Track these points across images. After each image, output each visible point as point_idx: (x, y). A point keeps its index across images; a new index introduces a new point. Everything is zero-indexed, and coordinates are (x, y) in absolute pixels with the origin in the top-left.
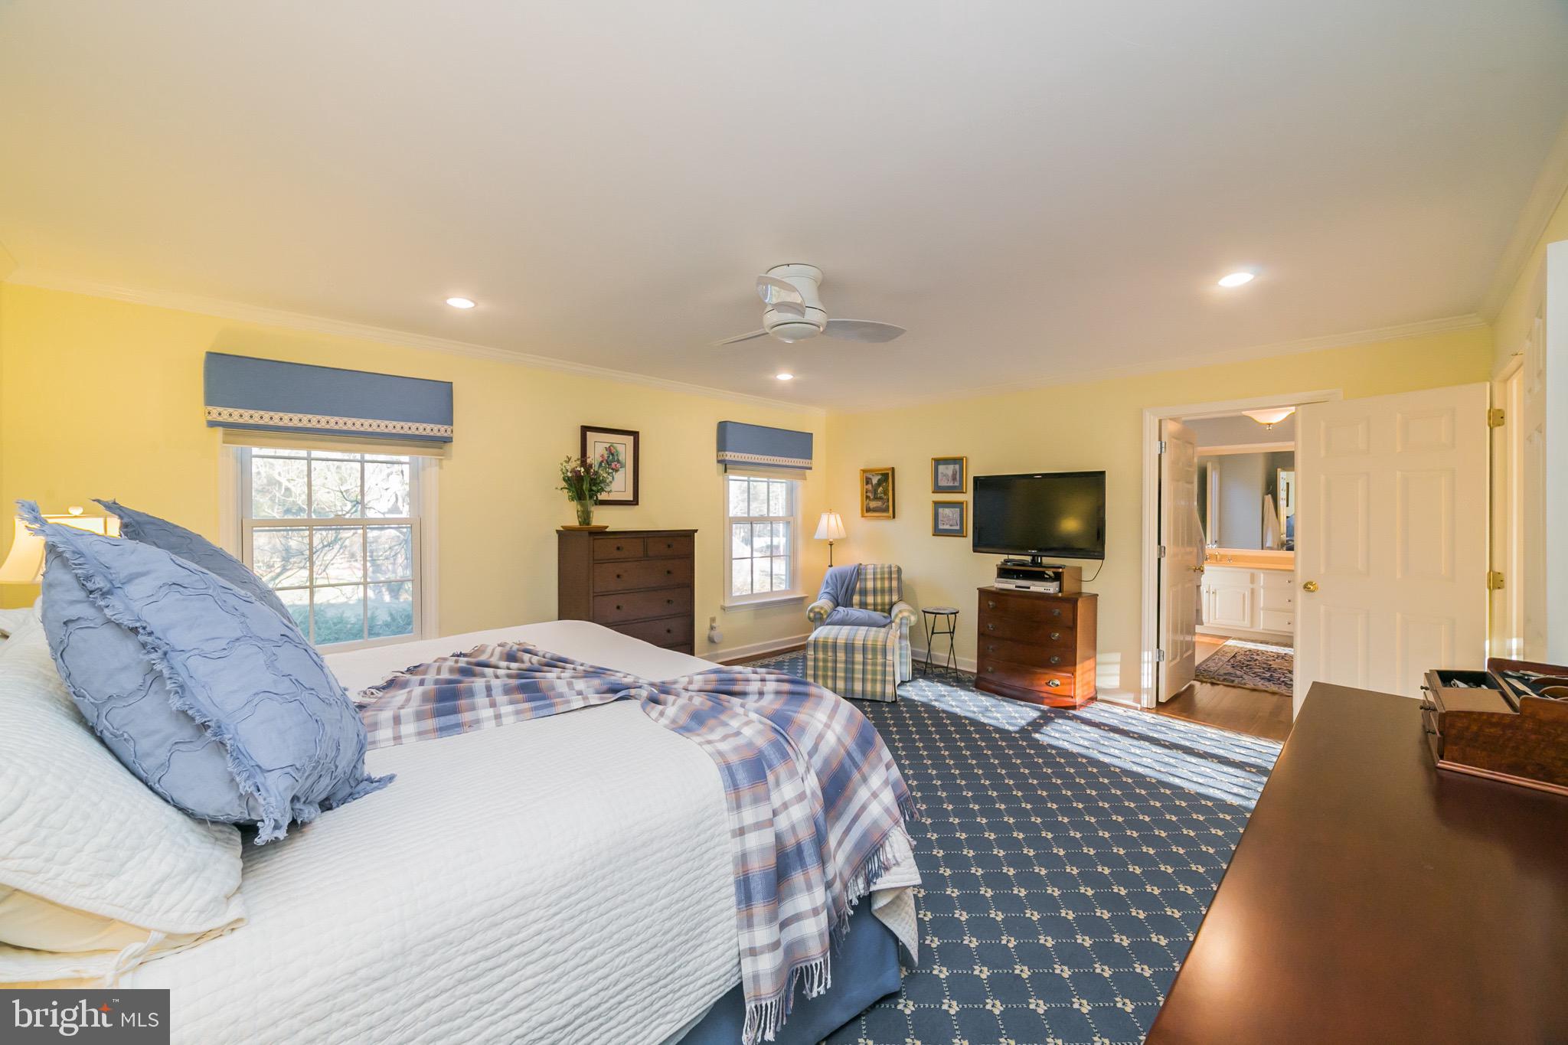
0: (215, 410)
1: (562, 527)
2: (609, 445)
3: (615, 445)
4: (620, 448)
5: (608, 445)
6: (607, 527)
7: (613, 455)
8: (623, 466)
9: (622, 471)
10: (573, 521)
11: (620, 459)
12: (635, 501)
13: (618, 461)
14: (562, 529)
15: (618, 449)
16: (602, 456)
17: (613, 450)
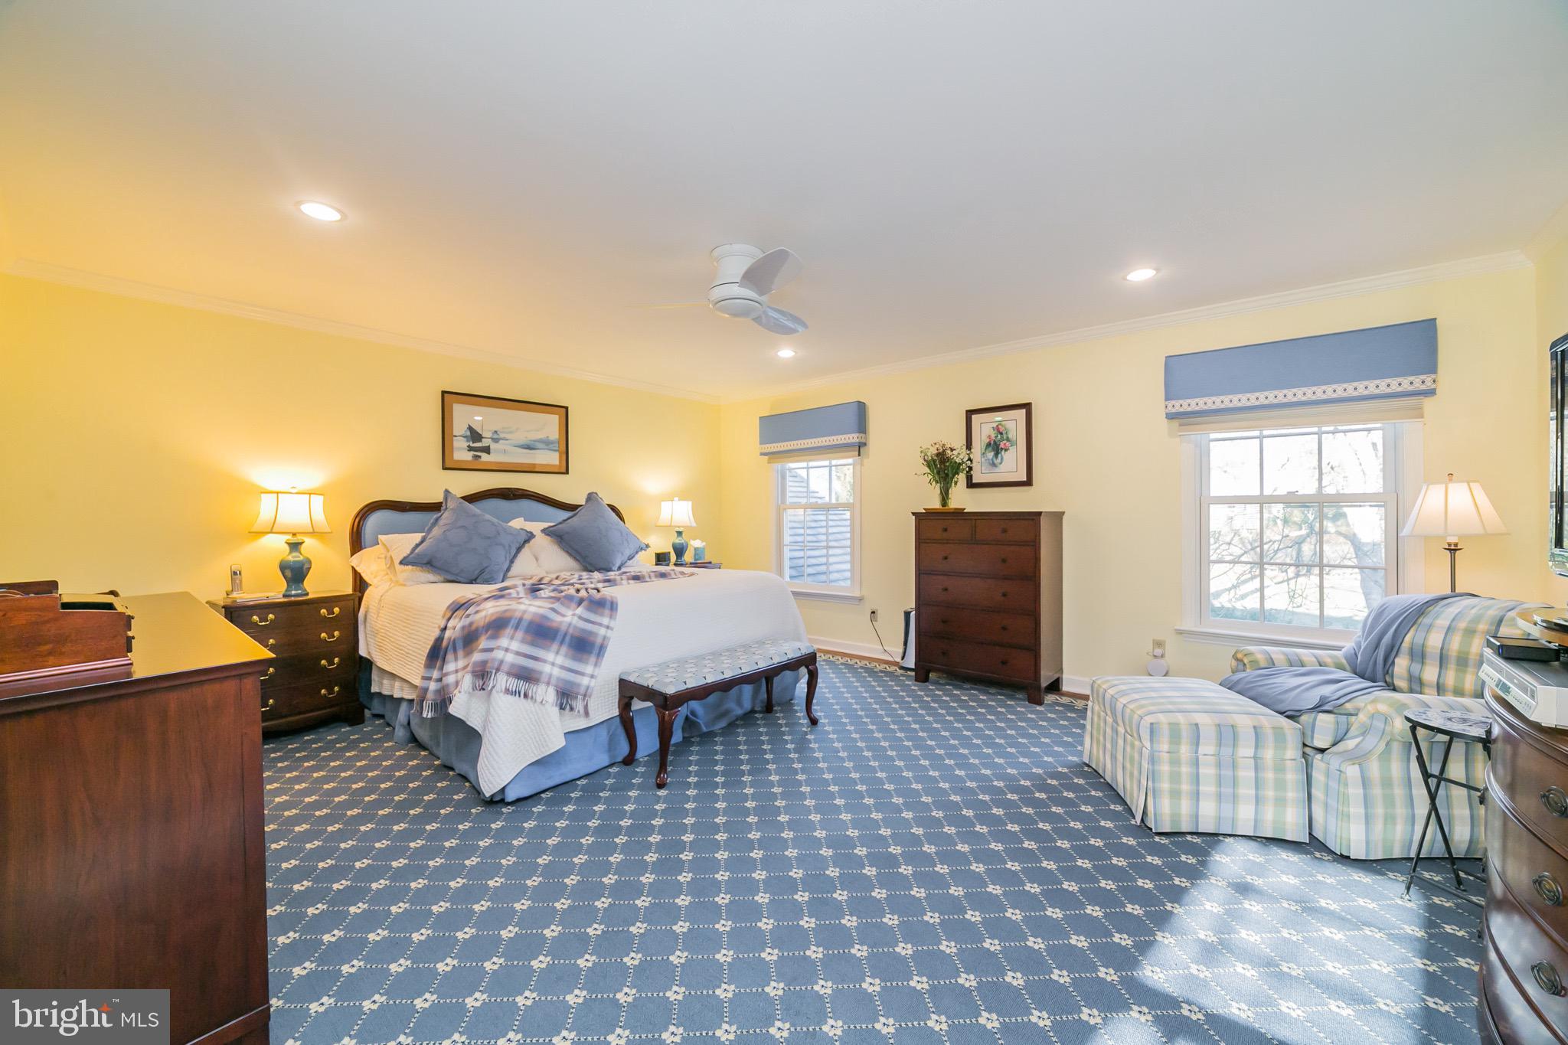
0: (763, 446)
1: (924, 509)
2: (997, 423)
3: (1003, 423)
4: (1011, 425)
5: (995, 425)
6: (965, 509)
7: (1001, 434)
8: (1014, 444)
9: (1012, 449)
10: (936, 504)
11: (1010, 436)
12: (1028, 482)
13: (1008, 439)
14: (924, 511)
15: (1007, 426)
16: (989, 437)
17: (1002, 429)
